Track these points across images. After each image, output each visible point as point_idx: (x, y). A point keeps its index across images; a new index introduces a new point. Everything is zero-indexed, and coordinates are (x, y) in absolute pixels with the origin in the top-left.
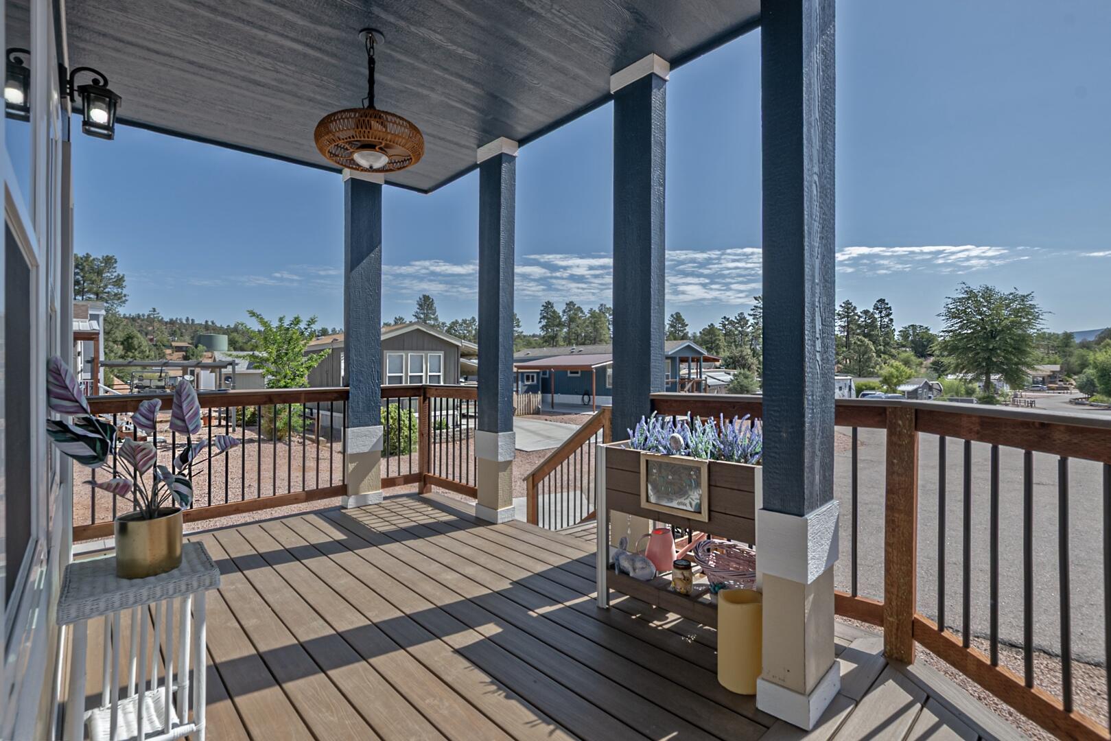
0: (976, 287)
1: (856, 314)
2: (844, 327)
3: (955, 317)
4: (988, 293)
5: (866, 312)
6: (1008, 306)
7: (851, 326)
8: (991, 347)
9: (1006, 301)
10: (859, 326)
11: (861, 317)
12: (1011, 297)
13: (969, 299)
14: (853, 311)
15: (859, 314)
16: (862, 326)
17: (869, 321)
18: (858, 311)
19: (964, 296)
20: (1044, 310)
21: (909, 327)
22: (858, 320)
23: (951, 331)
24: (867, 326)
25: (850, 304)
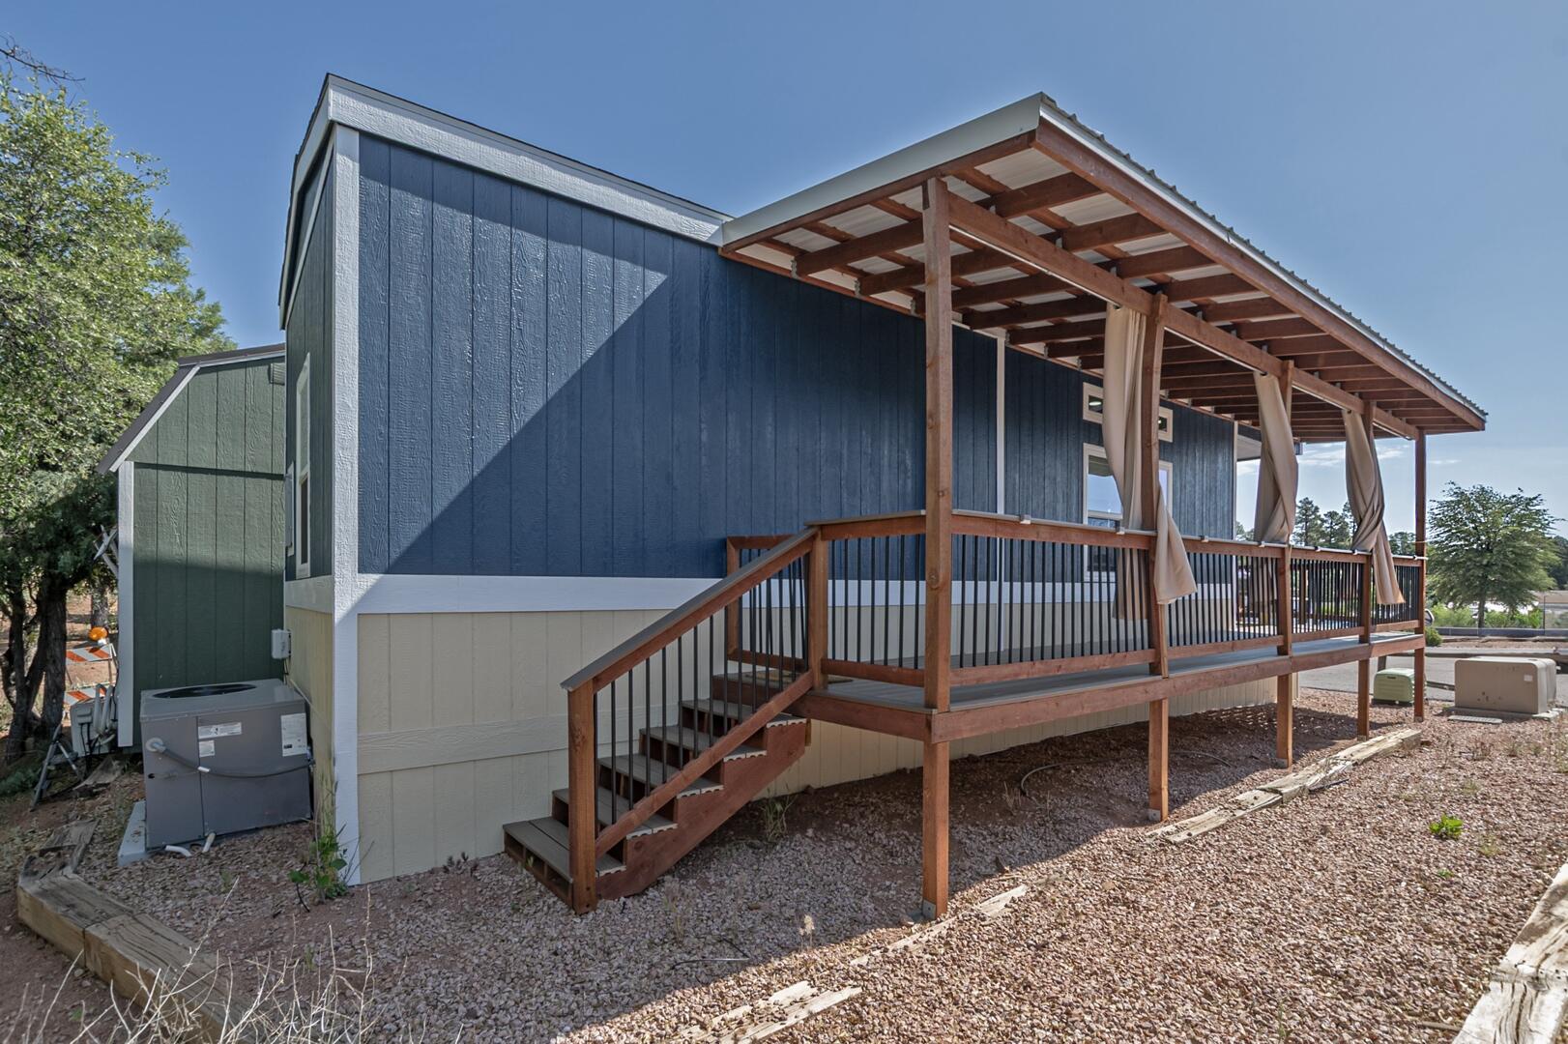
0: (1468, 487)
1: (1318, 517)
2: (1300, 535)
3: (1442, 525)
4: (1483, 495)
5: (1332, 515)
6: (1509, 511)
7: (1311, 534)
8: (1485, 562)
9: (1508, 506)
10: (1323, 534)
11: (1326, 521)
12: (1513, 500)
13: (1459, 502)
14: (1313, 513)
15: (1323, 517)
16: (1328, 534)
17: (1337, 527)
18: (1322, 513)
19: (1453, 499)
20: (1556, 516)
21: (1396, 535)
22: (1321, 526)
23: (1436, 542)
24: (1333, 534)
25: (1310, 503)
